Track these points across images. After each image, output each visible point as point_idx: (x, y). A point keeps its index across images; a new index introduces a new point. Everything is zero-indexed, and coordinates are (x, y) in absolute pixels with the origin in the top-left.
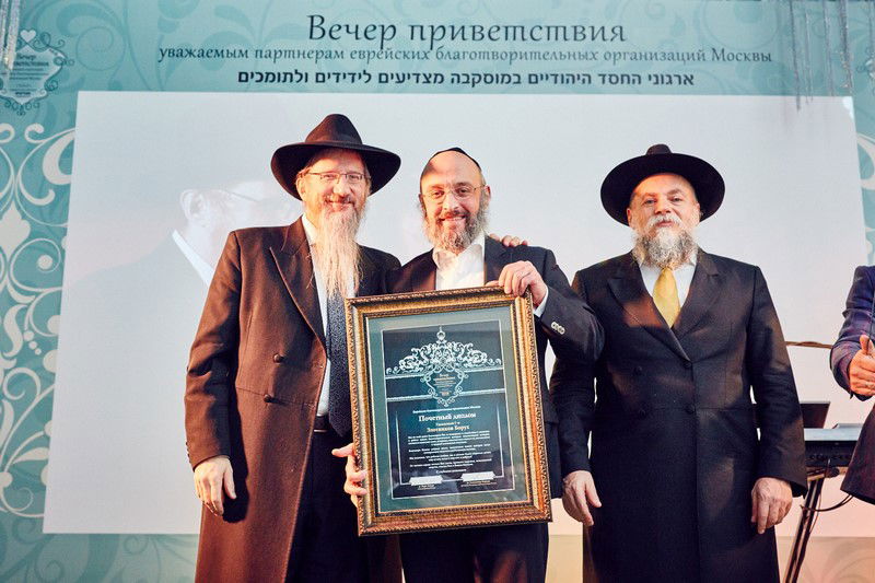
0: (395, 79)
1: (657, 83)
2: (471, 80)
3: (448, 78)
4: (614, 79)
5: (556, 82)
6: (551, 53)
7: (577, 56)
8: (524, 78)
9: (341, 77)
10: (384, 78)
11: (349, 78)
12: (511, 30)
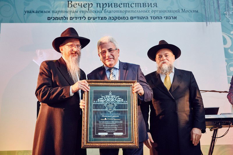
0: (93, 19)
1: (167, 19)
2: (114, 19)
3: (108, 18)
4: (154, 18)
5: (138, 19)
6: (137, 11)
7: (144, 12)
8: (129, 18)
9: (77, 18)
10: (89, 18)
11: (79, 18)
12: (125, 5)
